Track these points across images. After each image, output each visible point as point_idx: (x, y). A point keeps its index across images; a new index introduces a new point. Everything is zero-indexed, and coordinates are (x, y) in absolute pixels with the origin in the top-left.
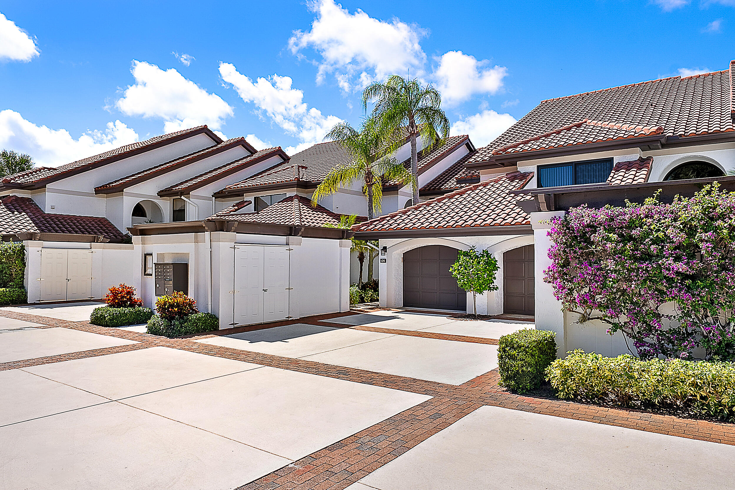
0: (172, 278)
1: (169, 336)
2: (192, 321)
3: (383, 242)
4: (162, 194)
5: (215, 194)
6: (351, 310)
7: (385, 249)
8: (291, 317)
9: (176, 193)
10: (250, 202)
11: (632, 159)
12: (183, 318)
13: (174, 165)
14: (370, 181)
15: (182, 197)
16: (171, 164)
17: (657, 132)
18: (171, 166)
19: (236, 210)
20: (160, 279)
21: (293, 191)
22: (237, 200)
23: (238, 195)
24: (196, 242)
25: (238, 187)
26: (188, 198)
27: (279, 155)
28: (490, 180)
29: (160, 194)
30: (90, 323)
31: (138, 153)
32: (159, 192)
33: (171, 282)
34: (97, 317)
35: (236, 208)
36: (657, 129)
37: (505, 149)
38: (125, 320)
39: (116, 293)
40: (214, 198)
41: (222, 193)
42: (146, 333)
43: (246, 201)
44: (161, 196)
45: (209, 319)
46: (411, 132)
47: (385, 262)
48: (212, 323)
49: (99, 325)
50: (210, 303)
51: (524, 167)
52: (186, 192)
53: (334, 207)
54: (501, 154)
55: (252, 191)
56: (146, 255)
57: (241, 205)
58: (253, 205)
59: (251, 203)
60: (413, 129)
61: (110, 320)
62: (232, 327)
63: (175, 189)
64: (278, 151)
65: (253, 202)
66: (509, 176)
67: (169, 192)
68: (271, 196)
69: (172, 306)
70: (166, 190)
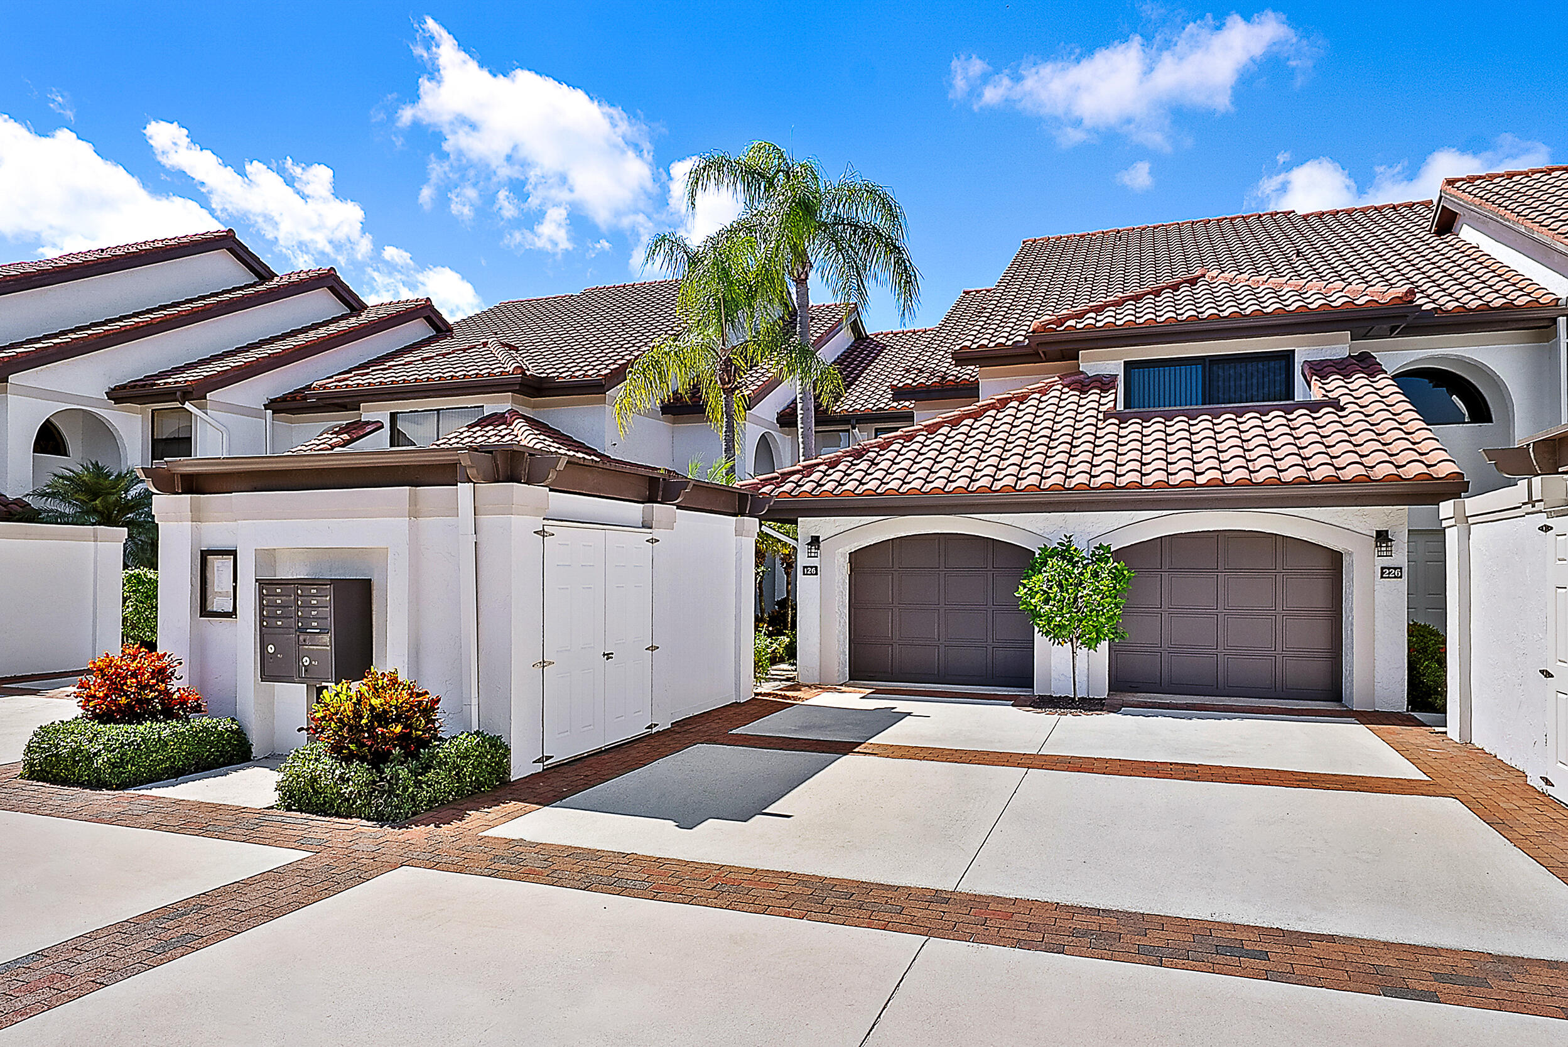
0: (330, 623)
1: (380, 819)
2: (446, 763)
3: (808, 526)
4: (120, 395)
5: (273, 401)
6: (756, 694)
7: (815, 541)
8: (656, 725)
9: (168, 395)
10: (380, 424)
11: (1334, 355)
12: (415, 756)
13: (154, 322)
14: (730, 381)
15: (187, 405)
16: (147, 318)
17: (1405, 299)
18: (149, 325)
19: (346, 443)
20: (280, 627)
21: (504, 401)
22: (344, 418)
23: (344, 407)
24: (414, 513)
25: (347, 385)
26: (202, 408)
27: (425, 318)
28: (1030, 387)
29: (115, 394)
30: (22, 776)
31: (46, 282)
32: (113, 390)
33: (326, 638)
34: (57, 755)
35: (346, 437)
36: (1406, 292)
37: (1061, 321)
38: (163, 761)
39: (118, 675)
40: (269, 412)
41: (294, 399)
42: (278, 807)
43: (368, 423)
44: (117, 401)
45: (488, 752)
46: (799, 276)
47: (816, 574)
48: (497, 764)
49: (65, 782)
50: (474, 702)
51: (1094, 363)
52: (197, 392)
53: (608, 444)
54: (1055, 330)
55: (391, 397)
56: (205, 555)
57: (357, 430)
58: (386, 431)
59: (382, 427)
60: (804, 269)
61: (113, 765)
62: (539, 768)
63: (165, 383)
64: (424, 307)
65: (387, 425)
66: (1067, 381)
67: (143, 391)
68: (438, 410)
69: (381, 717)
70: (133, 385)
